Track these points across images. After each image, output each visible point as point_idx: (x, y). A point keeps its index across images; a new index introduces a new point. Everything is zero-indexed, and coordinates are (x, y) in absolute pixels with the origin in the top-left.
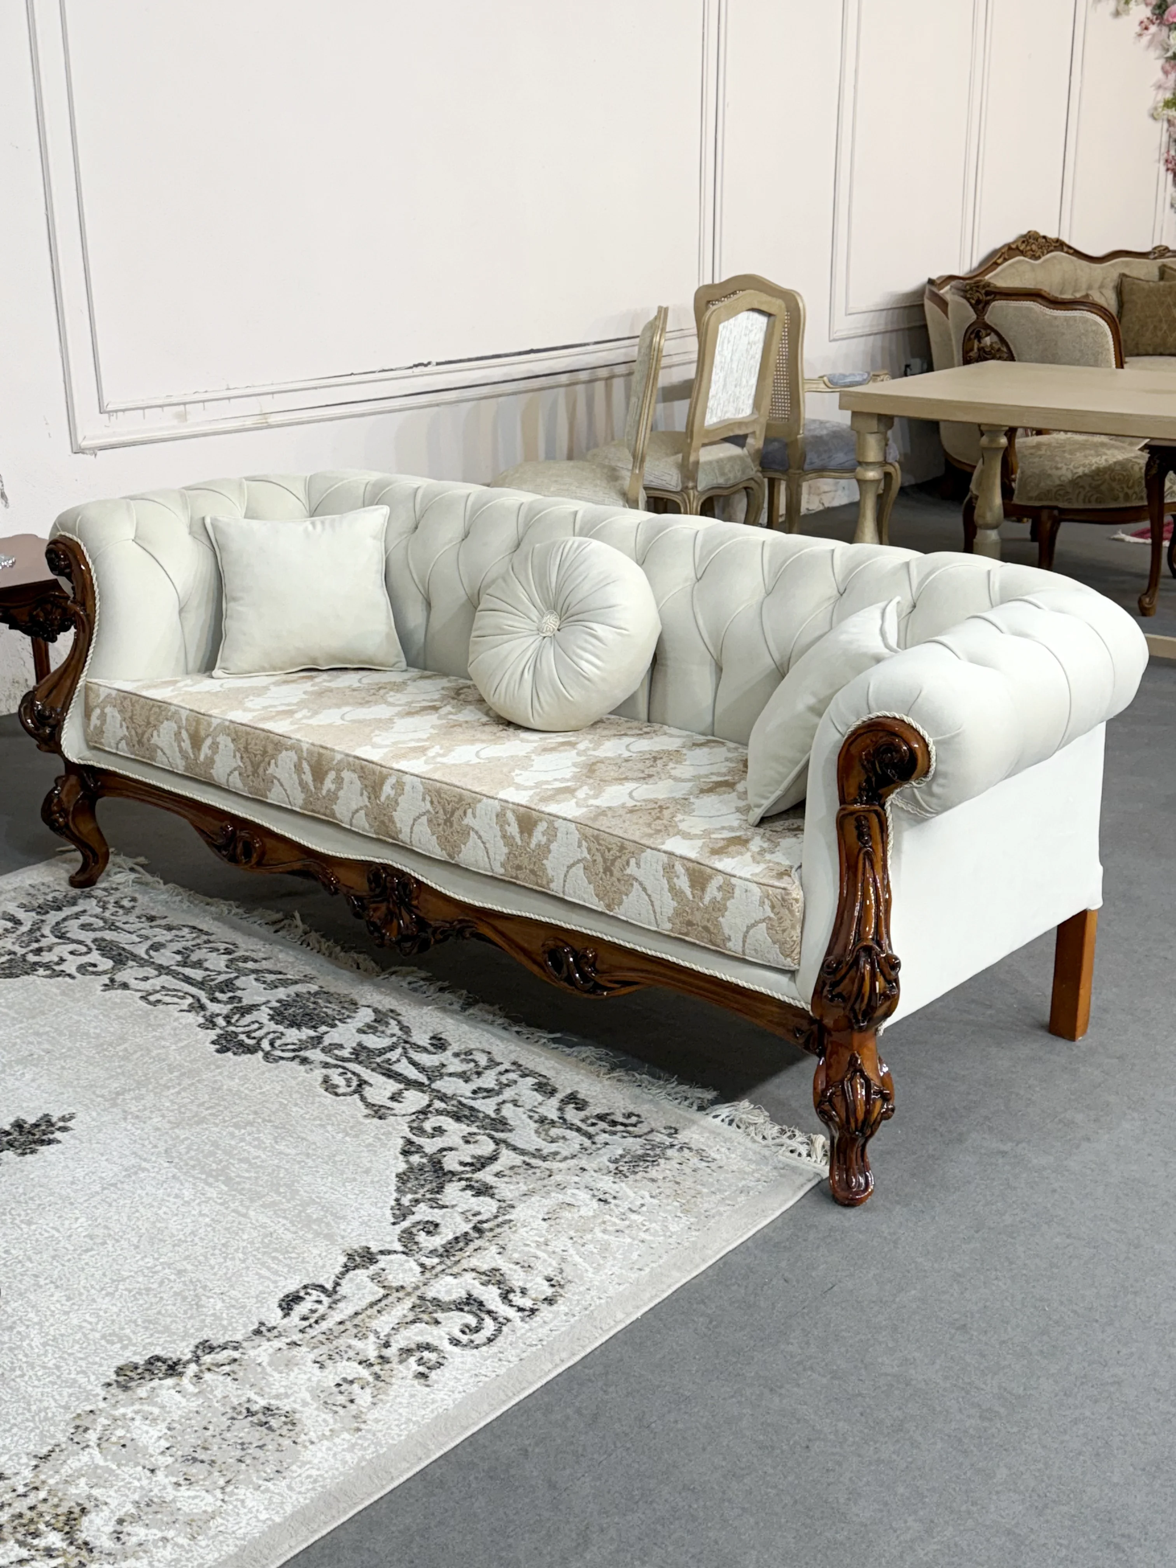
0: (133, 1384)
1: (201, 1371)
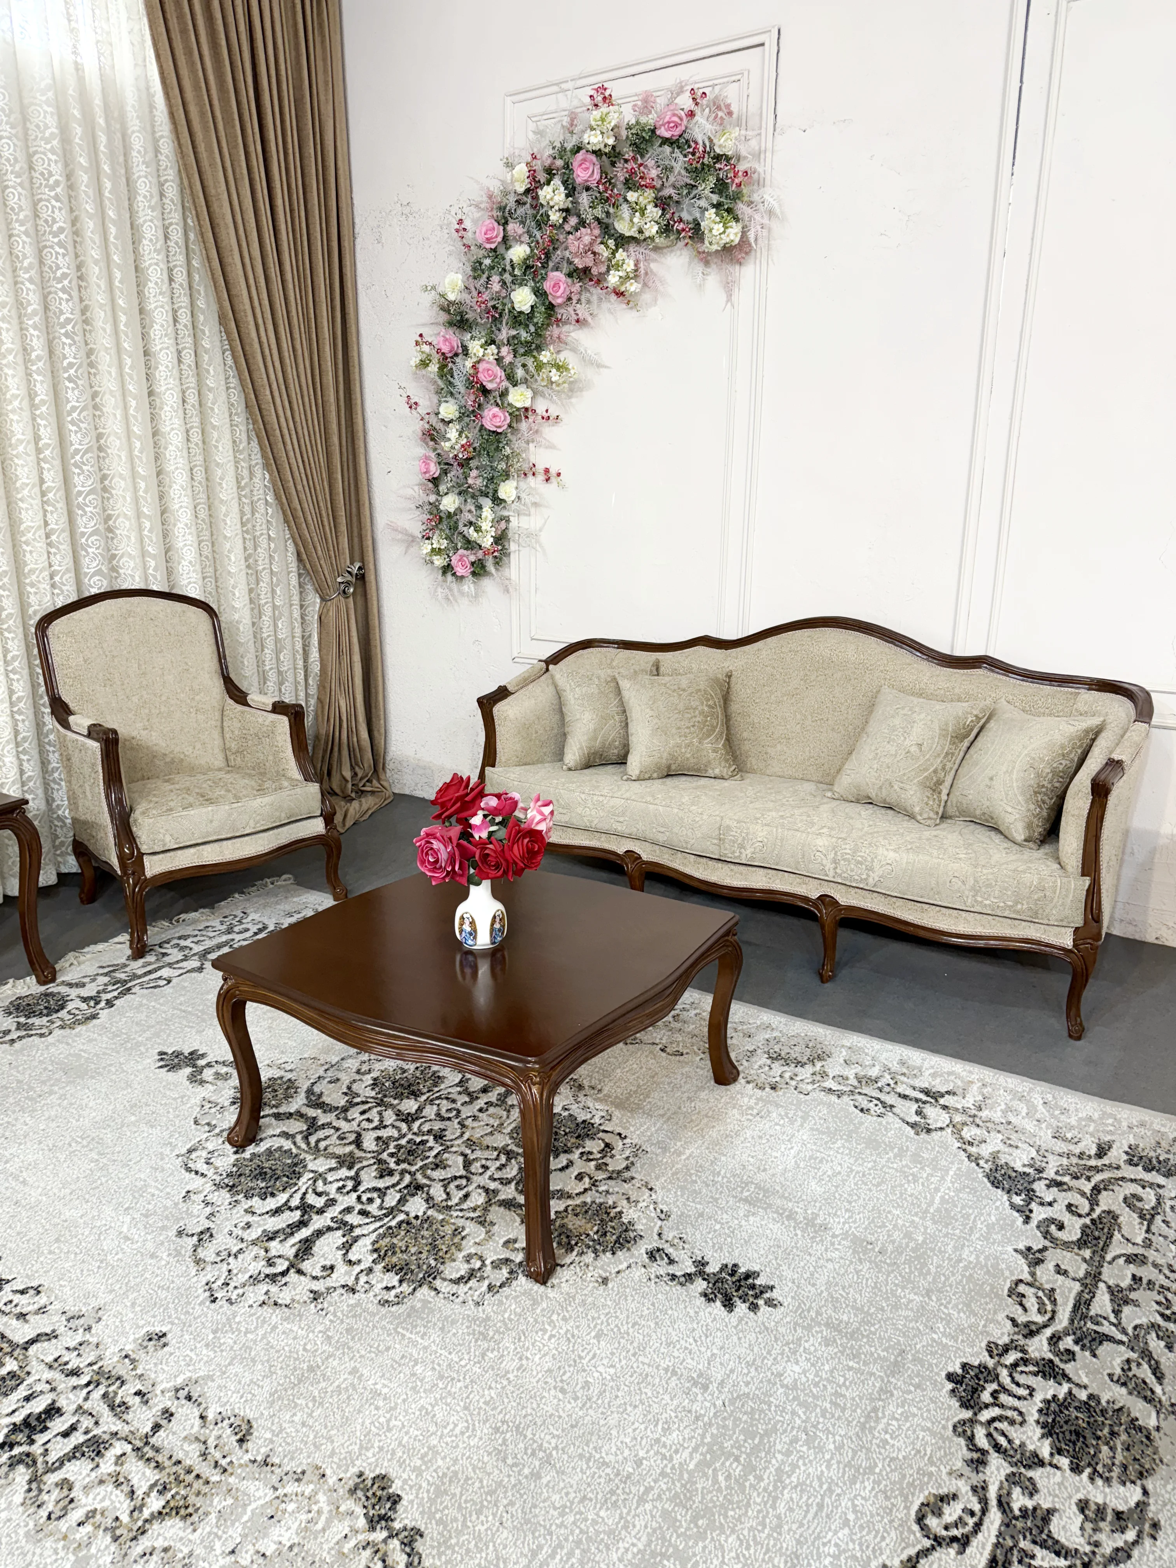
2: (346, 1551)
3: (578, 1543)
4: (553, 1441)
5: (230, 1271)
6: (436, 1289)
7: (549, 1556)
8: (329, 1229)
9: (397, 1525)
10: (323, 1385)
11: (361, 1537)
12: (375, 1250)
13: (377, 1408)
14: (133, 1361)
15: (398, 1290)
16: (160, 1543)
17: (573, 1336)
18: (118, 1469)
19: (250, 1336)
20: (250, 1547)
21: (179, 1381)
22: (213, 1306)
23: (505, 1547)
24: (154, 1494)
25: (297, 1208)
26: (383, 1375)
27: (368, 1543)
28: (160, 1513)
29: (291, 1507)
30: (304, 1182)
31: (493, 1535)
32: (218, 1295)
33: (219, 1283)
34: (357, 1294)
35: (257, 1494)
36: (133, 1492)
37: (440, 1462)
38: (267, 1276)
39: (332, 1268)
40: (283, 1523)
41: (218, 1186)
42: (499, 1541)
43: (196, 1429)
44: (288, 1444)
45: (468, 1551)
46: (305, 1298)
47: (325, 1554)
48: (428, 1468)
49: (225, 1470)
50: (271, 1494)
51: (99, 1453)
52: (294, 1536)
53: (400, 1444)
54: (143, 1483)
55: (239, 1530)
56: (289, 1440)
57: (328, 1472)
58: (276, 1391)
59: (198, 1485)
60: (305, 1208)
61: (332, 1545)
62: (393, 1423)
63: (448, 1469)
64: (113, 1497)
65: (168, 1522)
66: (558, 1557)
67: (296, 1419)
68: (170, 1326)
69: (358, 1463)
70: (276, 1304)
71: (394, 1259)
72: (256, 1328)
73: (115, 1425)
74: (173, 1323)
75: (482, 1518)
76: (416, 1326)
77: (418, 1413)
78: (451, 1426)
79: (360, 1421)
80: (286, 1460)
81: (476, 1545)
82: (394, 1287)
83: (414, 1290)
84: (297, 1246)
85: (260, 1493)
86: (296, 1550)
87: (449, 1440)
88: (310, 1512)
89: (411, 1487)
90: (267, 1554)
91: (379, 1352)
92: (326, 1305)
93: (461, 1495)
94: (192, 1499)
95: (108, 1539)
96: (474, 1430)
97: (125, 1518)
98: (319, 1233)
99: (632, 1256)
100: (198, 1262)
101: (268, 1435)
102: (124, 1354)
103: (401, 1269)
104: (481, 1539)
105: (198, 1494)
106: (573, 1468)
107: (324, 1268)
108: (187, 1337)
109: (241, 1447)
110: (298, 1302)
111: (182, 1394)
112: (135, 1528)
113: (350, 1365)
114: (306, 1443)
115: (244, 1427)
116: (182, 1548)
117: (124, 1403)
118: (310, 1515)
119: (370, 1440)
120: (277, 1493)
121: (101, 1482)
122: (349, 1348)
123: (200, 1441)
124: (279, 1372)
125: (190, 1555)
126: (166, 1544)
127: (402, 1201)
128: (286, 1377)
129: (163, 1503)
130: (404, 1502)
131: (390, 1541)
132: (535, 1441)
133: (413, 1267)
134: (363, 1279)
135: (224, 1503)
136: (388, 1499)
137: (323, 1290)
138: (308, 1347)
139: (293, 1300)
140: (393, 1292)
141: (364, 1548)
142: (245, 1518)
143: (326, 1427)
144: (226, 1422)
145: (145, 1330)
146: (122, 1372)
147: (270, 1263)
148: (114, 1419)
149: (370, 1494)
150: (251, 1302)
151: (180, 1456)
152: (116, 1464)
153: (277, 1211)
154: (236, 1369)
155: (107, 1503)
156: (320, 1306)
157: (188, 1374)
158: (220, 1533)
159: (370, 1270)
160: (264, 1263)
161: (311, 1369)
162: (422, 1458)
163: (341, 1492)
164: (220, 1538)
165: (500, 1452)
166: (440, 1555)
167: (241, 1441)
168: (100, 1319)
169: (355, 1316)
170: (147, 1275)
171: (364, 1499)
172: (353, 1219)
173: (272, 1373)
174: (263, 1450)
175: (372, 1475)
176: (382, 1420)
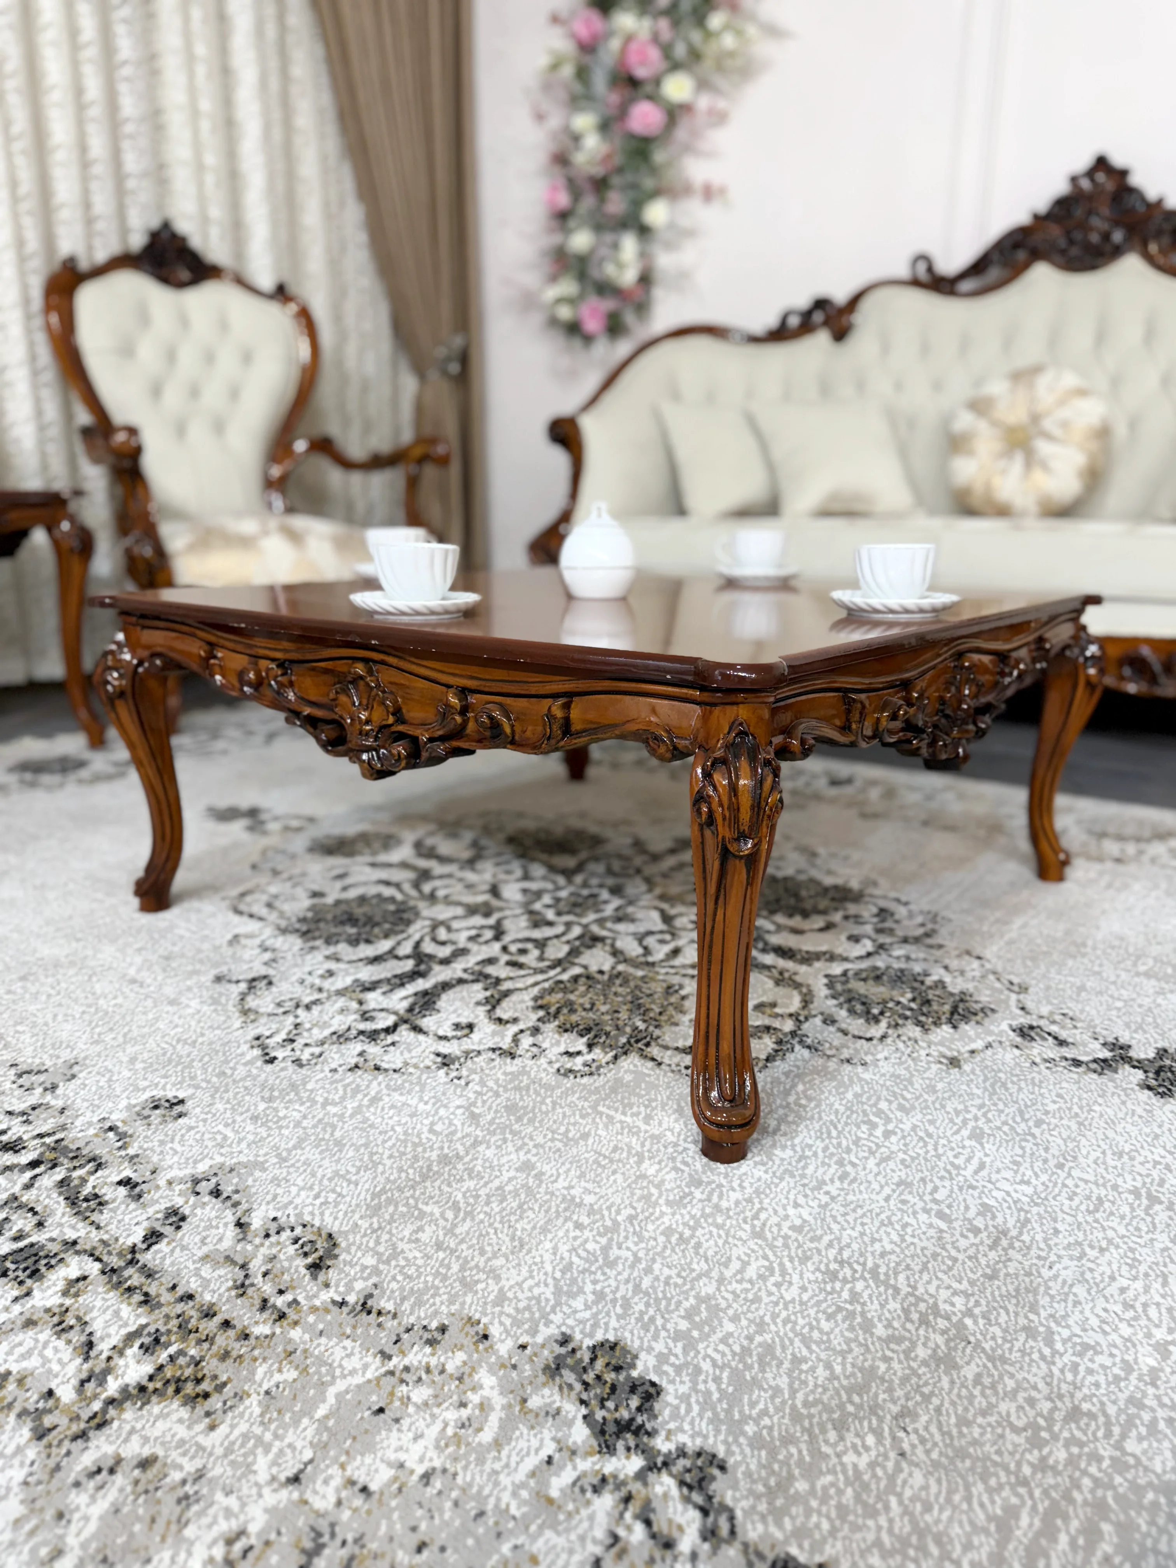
0: (569, 1376)
1: (620, 1485)
2: (554, 1493)
3: (1100, 1508)
4: (959, 1301)
5: (297, 1026)
6: (653, 1059)
7: (1039, 1534)
8: (461, 981)
9: (663, 1445)
10: (471, 1184)
11: (585, 1465)
12: (541, 1007)
13: (578, 1226)
14: (122, 1136)
15: (589, 1057)
16: (134, 1449)
17: (930, 1136)
18: (68, 1302)
19: (332, 1109)
20: (335, 1470)
21: (202, 1168)
22: (269, 1067)
23: (928, 1508)
24: (133, 1351)
25: (407, 957)
26: (582, 1175)
27: (604, 1480)
28: (142, 1389)
29: (419, 1394)
30: (417, 930)
31: (892, 1479)
32: (280, 1054)
33: (279, 1038)
34: (517, 1061)
35: (348, 1365)
36: (90, 1345)
37: (729, 1327)
38: (362, 1033)
39: (470, 1027)
40: (405, 1423)
41: (284, 931)
42: (908, 1493)
43: (227, 1243)
44: (410, 1277)
45: (843, 1511)
46: (428, 1062)
47: (506, 1497)
48: (705, 1337)
49: (282, 1316)
50: (375, 1368)
51: (34, 1273)
52: (432, 1453)
53: (637, 1288)
54: (112, 1330)
55: (310, 1433)
56: (412, 1271)
57: (495, 1331)
58: (383, 1191)
59: (222, 1340)
60: (418, 955)
61: (520, 1476)
62: (614, 1252)
63: (750, 1338)
64: (49, 1353)
65: (156, 1408)
66: (1063, 1539)
67: (424, 1237)
68: (191, 1091)
69: (557, 1318)
70: (377, 1068)
71: (574, 1018)
72: (343, 1098)
73: (77, 1230)
74: (197, 1087)
75: (850, 1437)
76: (631, 1106)
77: (661, 1239)
78: (735, 1265)
79: (548, 1245)
80: (406, 1306)
81: (857, 1498)
82: (579, 1053)
83: (616, 1057)
84: (411, 1000)
85: (355, 1362)
86: (437, 1483)
87: (738, 1287)
88: (463, 1405)
89: (678, 1369)
90: (373, 1487)
91: (567, 1141)
92: (464, 1072)
93: (793, 1392)
94: (211, 1366)
95: (26, 1433)
96: (784, 1272)
97: (66, 1394)
98: (446, 986)
99: (991, 1033)
100: (245, 1012)
101: (370, 1261)
102: (108, 1124)
103: (588, 1030)
104: (866, 1487)
105: (225, 1355)
106: (1022, 1352)
107: (457, 1026)
108: (220, 1106)
109: (314, 1277)
110: (416, 1066)
111: (204, 1187)
112: (85, 1415)
113: (516, 1158)
114: (445, 1278)
115: (322, 1244)
116: (184, 1461)
117: (96, 1196)
118: (465, 1413)
119: (574, 1281)
120: (391, 1365)
121: (30, 1323)
122: (514, 1133)
123: (233, 1262)
124: (388, 1163)
125: (199, 1475)
126: (146, 1452)
127: (574, 952)
128: (400, 1170)
129: (148, 1368)
130: (670, 1397)
131: (652, 1477)
132: (919, 1299)
133: (608, 1028)
134: (526, 1041)
135: (277, 1377)
136: (633, 1389)
137: (458, 1053)
138: (438, 1128)
139: (406, 1064)
140: (579, 1060)
141: (596, 1490)
142: (321, 1411)
143: (482, 1252)
144: (286, 1235)
145: (147, 1095)
146: (101, 1151)
147: (366, 1016)
148: (74, 1220)
149: (590, 1377)
150: (334, 1065)
151: (194, 1285)
152: (65, 1293)
153: (376, 960)
154: (310, 1153)
155: (33, 1362)
156: (454, 1074)
157: (219, 1159)
158: (268, 1436)
159: (536, 1031)
160: (357, 1016)
161: (444, 1160)
162: (689, 1316)
163: (527, 1368)
164: (267, 1449)
165: (851, 1315)
166: (778, 1514)
167: (315, 1267)
168: (74, 1076)
169: (518, 1088)
170: (161, 1025)
171: (578, 1387)
172: (499, 971)
173: (376, 1165)
174: (359, 1285)
175: (588, 1342)
176: (590, 1246)
